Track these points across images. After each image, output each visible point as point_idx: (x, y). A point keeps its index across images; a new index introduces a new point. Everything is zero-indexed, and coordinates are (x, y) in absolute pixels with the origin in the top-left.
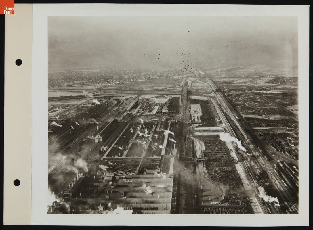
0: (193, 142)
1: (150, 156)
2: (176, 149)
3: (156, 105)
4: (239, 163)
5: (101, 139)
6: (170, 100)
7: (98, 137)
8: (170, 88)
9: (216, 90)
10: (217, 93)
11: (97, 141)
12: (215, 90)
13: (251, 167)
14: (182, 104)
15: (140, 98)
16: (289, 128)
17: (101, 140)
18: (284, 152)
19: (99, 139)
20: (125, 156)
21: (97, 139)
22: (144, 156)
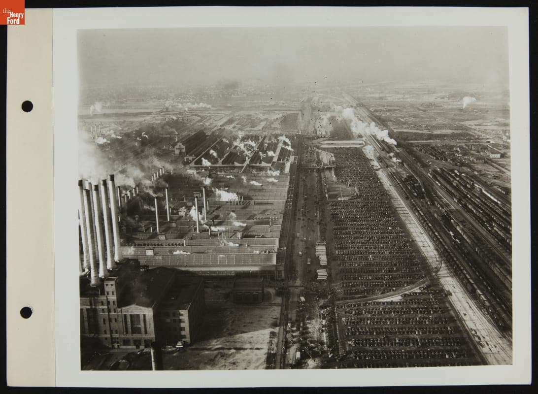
0: (318, 154)
1: (256, 163)
2: (294, 156)
3: (262, 121)
4: (381, 169)
5: (183, 149)
6: (283, 116)
7: (180, 146)
8: (284, 104)
9: (357, 104)
10: (358, 108)
11: (177, 152)
12: (355, 105)
13: (398, 173)
14: (302, 119)
15: (235, 115)
16: (460, 141)
17: (184, 151)
18: (446, 160)
19: (180, 149)
20: (221, 163)
21: (177, 149)
22: (248, 163)
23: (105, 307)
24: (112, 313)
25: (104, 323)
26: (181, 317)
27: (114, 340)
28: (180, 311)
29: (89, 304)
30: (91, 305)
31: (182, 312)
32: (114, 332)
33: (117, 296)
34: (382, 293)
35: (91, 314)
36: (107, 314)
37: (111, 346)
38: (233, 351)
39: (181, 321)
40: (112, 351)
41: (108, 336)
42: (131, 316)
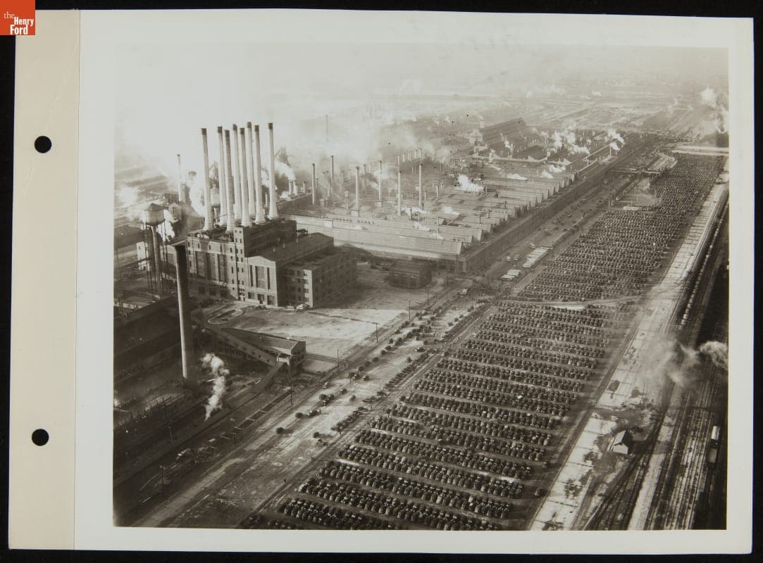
5: (480, 137)
21: (472, 137)
23: (234, 255)
24: (239, 262)
25: (233, 272)
26: (305, 278)
27: (240, 292)
28: (304, 270)
29: (220, 250)
30: (221, 250)
31: (306, 271)
32: (241, 283)
33: (244, 245)
34: (564, 301)
35: (222, 261)
36: (235, 262)
37: (237, 298)
38: (349, 320)
39: (305, 282)
40: (235, 302)
41: (235, 286)
42: (256, 267)
